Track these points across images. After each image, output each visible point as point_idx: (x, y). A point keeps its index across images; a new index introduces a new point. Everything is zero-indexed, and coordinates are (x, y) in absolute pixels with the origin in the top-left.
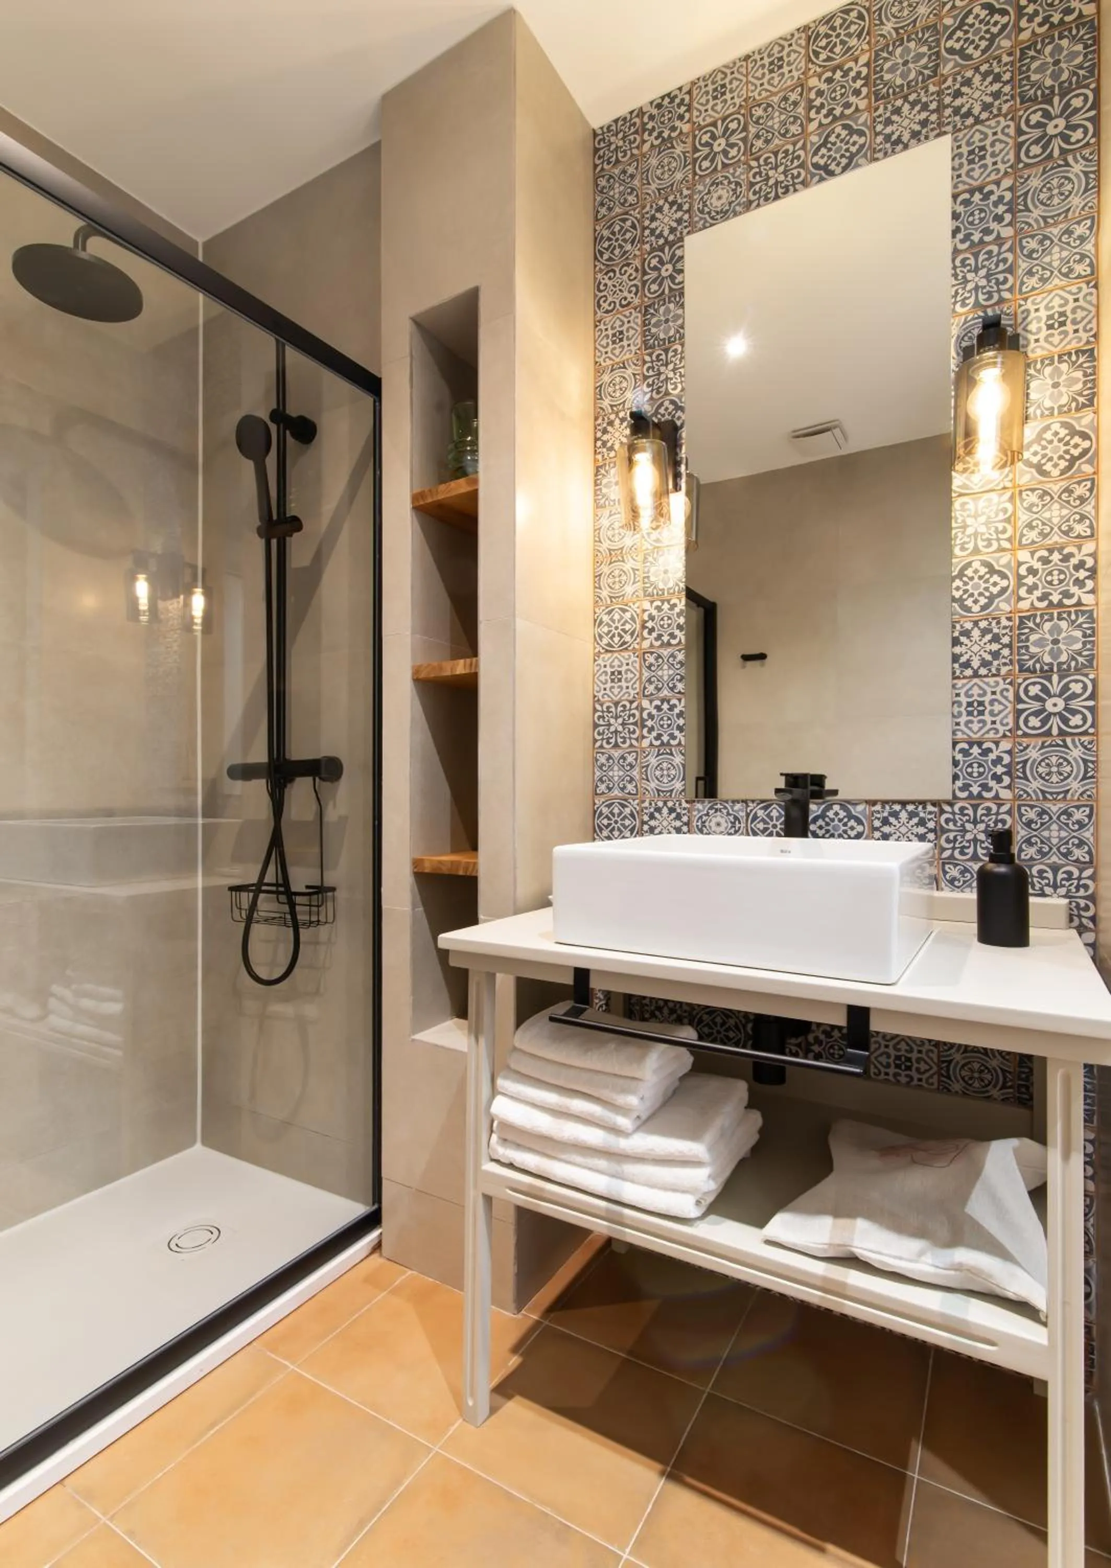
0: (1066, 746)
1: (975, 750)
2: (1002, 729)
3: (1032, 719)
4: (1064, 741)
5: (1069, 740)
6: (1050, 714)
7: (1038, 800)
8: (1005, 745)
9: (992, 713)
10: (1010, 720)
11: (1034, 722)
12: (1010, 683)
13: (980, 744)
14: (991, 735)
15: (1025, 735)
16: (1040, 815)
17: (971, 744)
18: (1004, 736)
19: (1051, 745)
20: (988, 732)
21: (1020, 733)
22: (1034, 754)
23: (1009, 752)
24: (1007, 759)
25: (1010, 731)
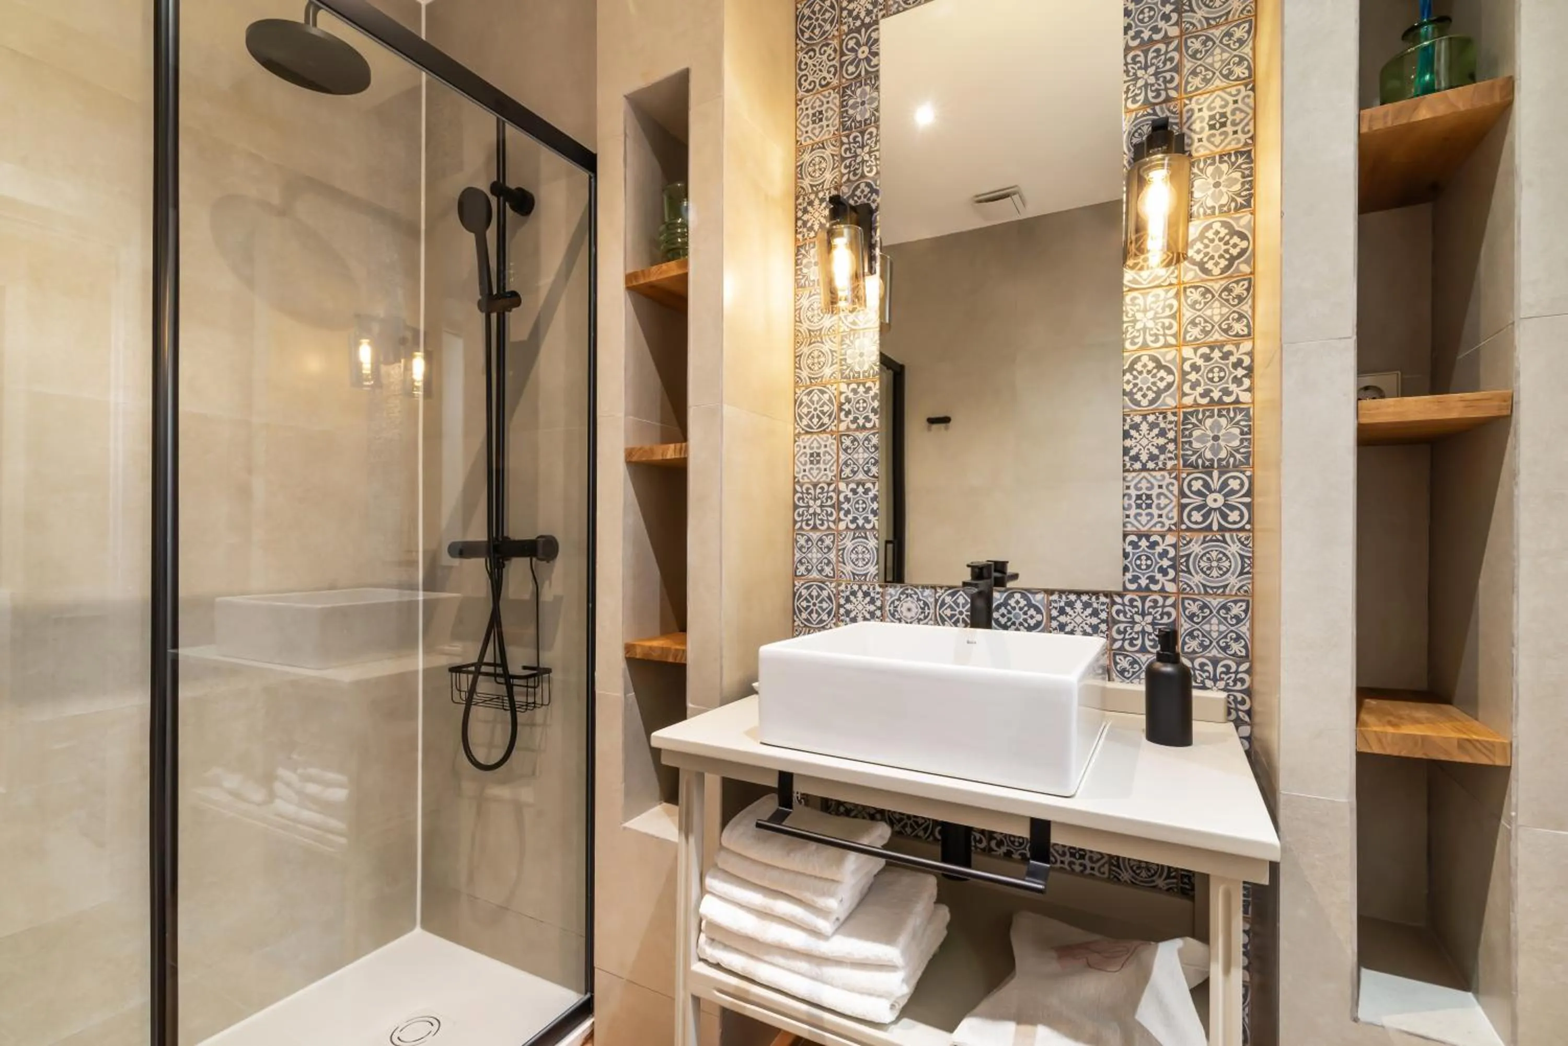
0: (1225, 541)
1: (1144, 543)
2: (1167, 523)
3: (1194, 513)
4: (1223, 536)
5: (1227, 535)
6: (1211, 509)
7: (1200, 594)
8: (1171, 539)
9: (1159, 507)
10: (1175, 514)
11: (1197, 516)
12: (1175, 478)
13: (1148, 537)
14: (1158, 528)
15: (1189, 529)
16: (1202, 608)
17: (1140, 536)
18: (1170, 530)
19: (1211, 540)
20: (1155, 525)
21: (1183, 527)
22: (1196, 548)
23: (1174, 546)
24: (1172, 553)
25: (1175, 524)
